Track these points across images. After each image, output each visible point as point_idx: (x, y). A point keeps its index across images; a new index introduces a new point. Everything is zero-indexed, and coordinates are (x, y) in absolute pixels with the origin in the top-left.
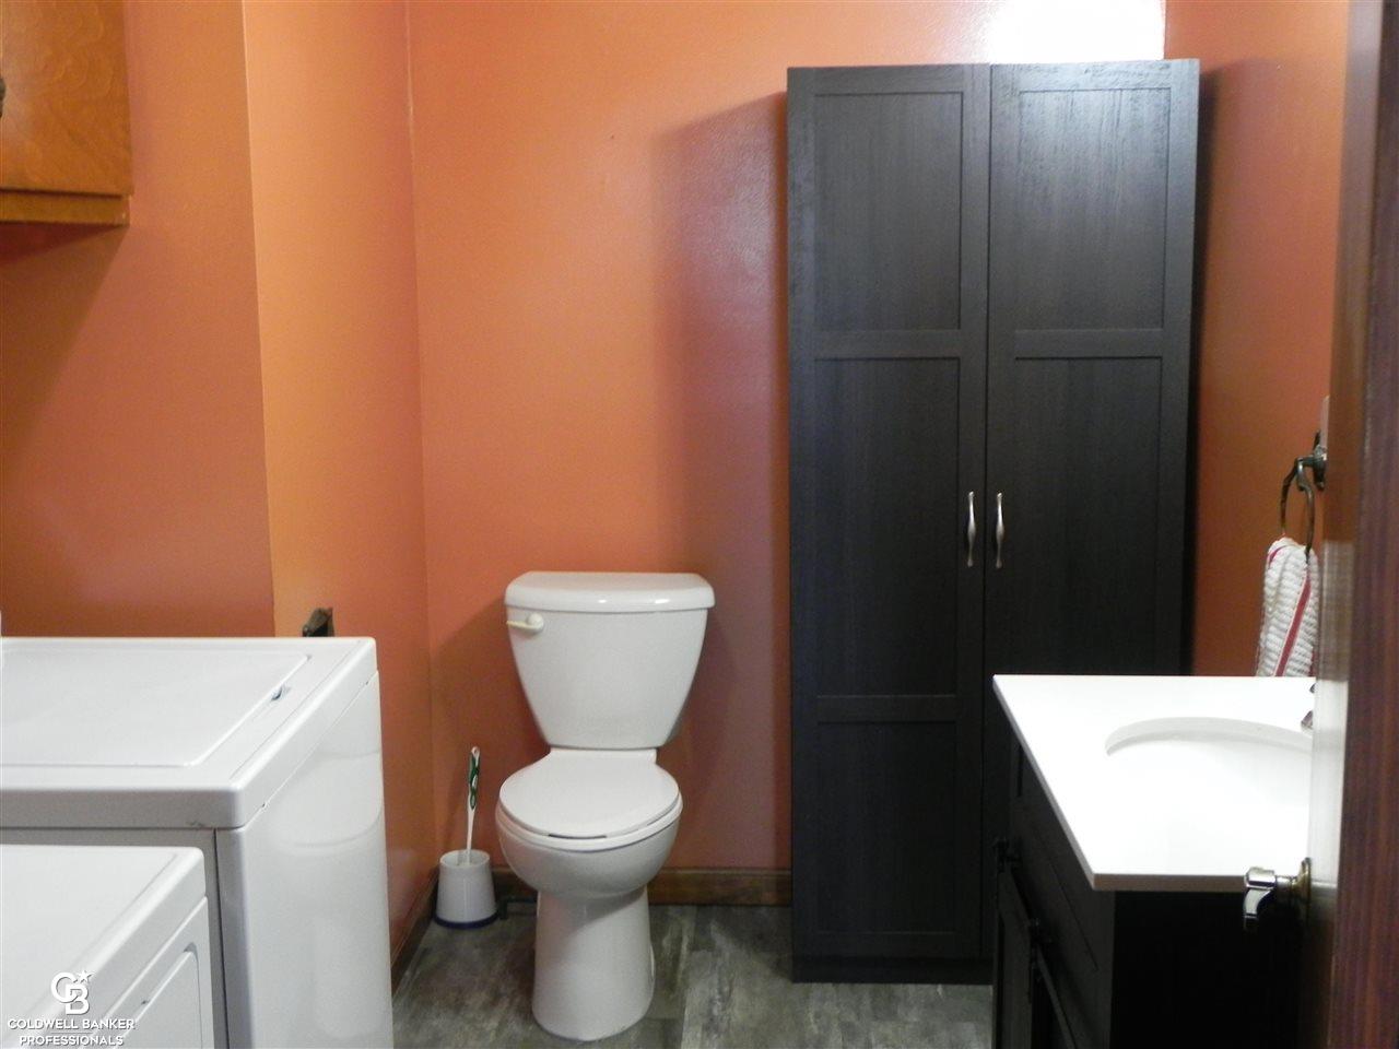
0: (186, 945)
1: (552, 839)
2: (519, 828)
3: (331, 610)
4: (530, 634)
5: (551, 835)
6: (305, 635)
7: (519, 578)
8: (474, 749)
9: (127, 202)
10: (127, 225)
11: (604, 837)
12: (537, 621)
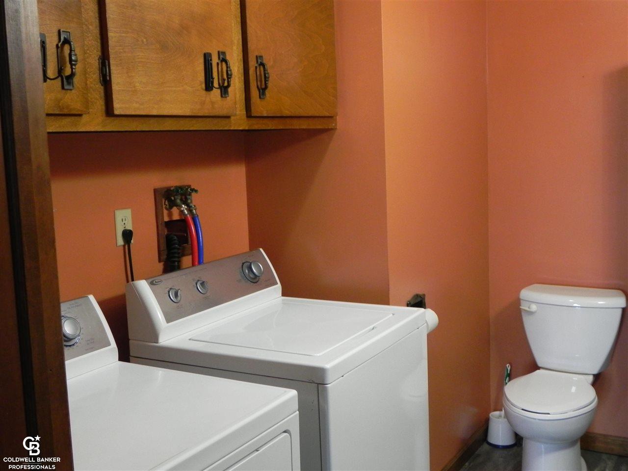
0: (284, 430)
1: (523, 411)
2: (510, 404)
3: (424, 295)
4: (531, 313)
5: (523, 409)
6: (408, 305)
7: (528, 287)
8: (507, 365)
9: (336, 119)
10: (336, 129)
11: (549, 414)
12: (534, 308)
